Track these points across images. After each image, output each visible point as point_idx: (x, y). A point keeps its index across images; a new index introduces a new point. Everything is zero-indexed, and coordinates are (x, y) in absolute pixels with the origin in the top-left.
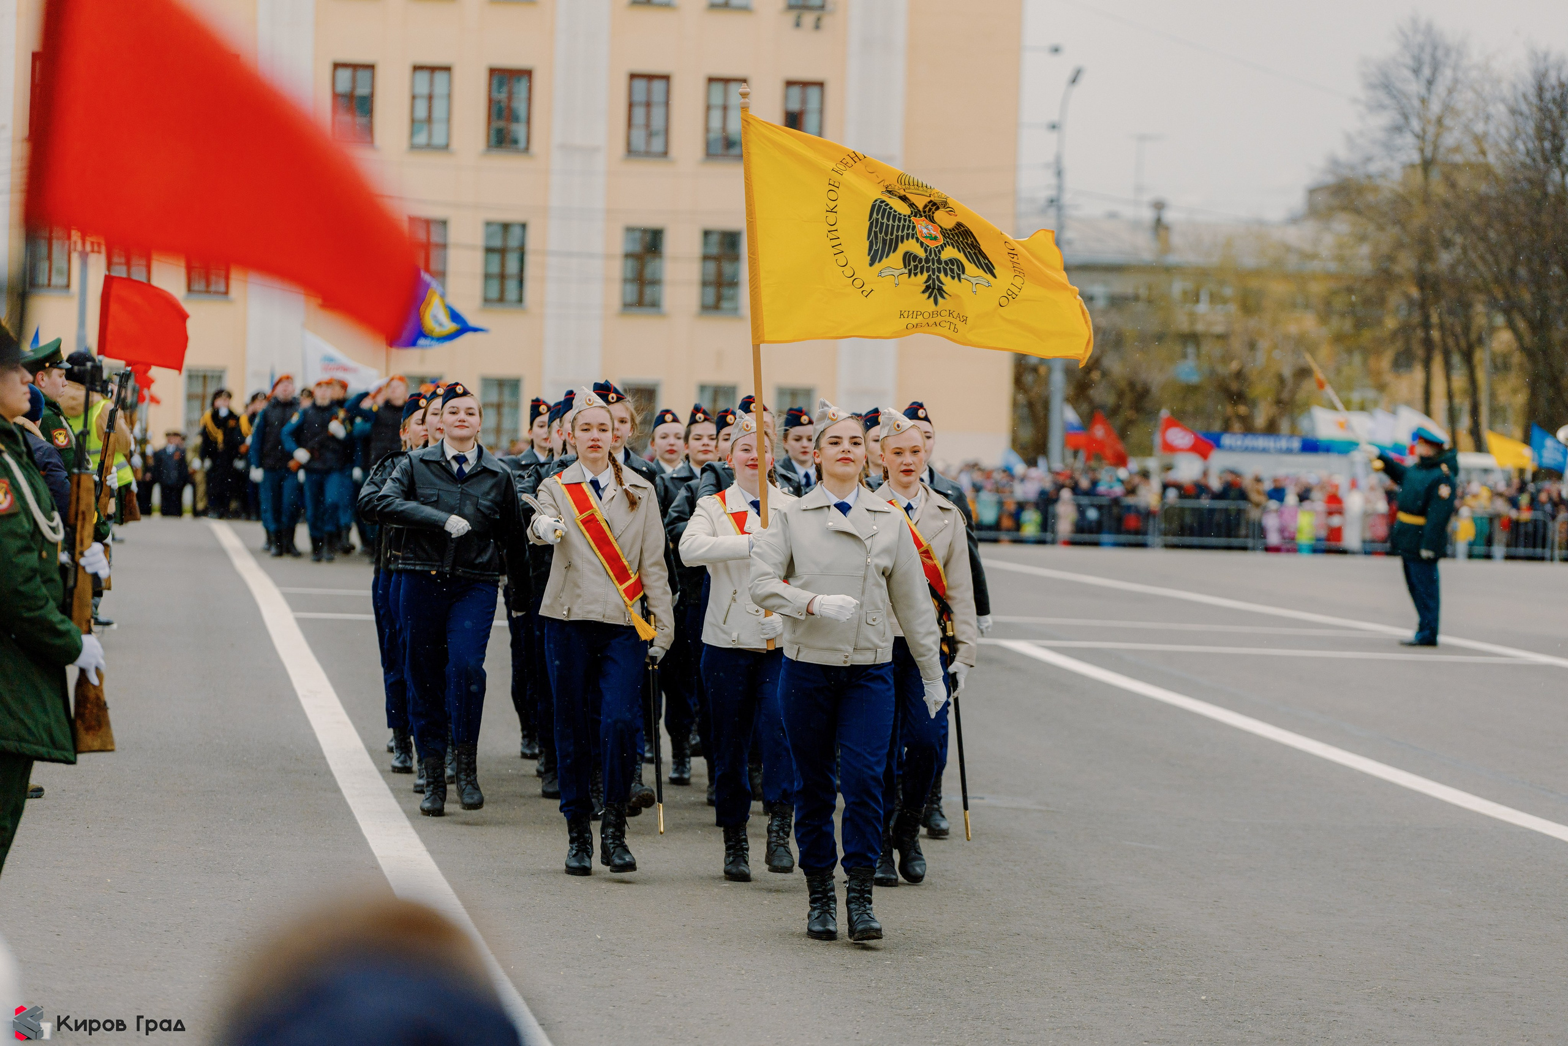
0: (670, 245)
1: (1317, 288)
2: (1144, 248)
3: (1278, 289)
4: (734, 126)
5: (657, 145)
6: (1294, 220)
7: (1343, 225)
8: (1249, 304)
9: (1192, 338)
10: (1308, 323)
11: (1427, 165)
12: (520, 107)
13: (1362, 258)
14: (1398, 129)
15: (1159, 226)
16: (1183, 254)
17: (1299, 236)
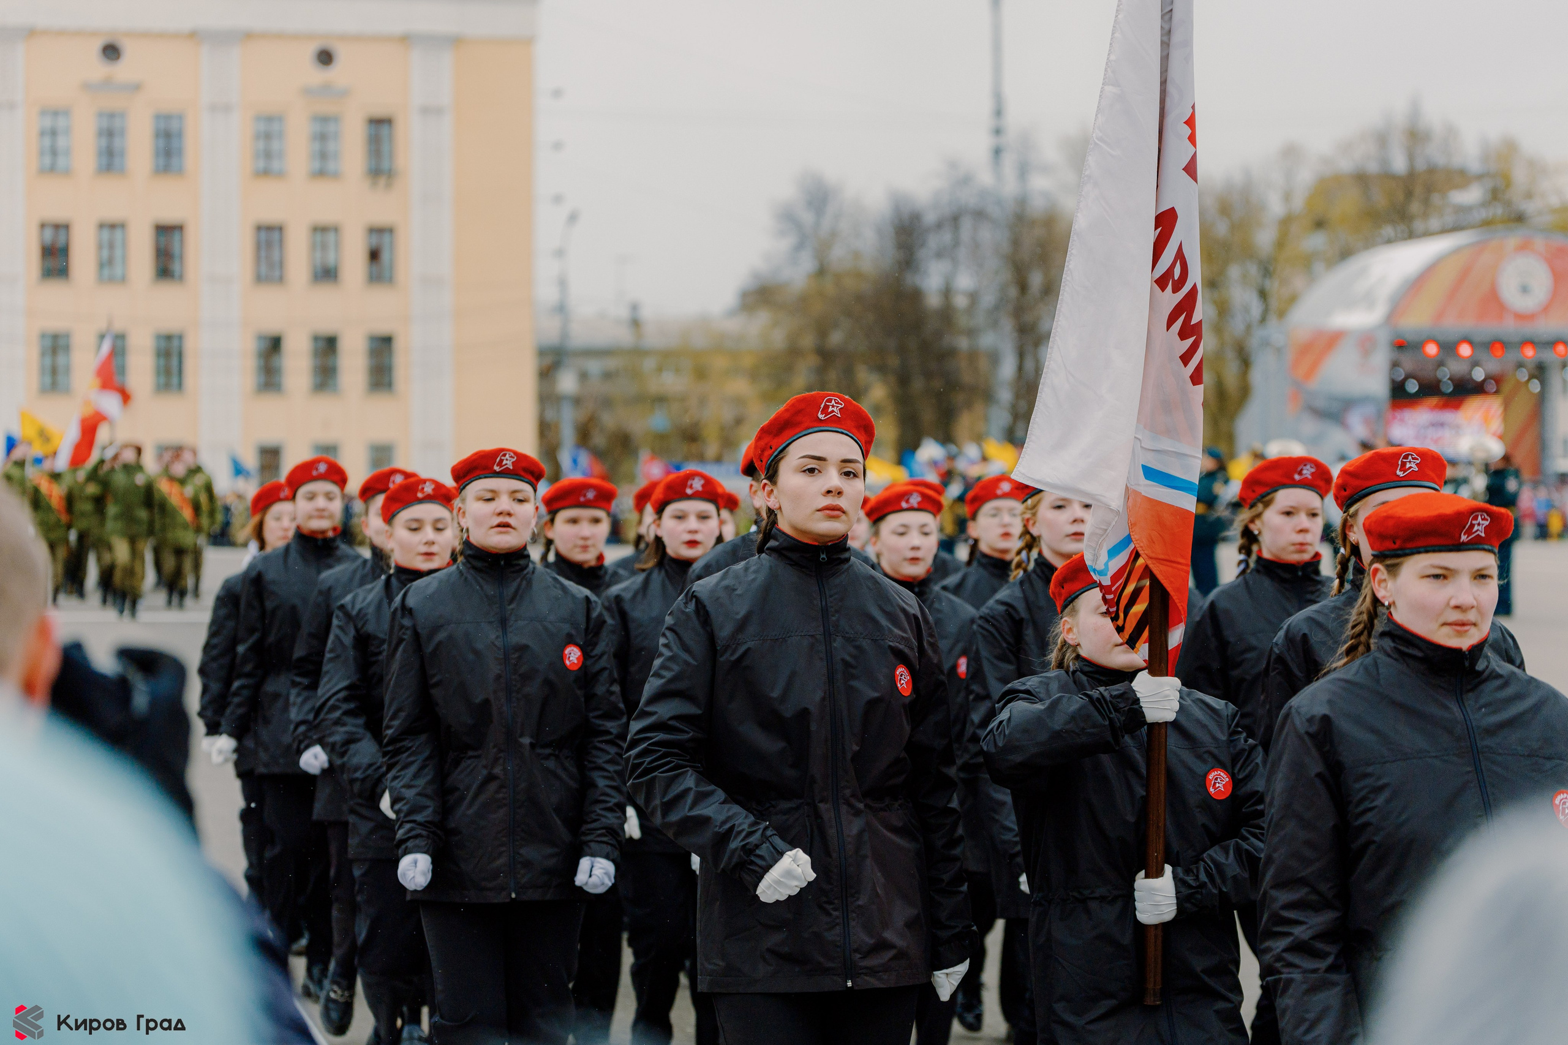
0: (288, 345)
1: (748, 362)
2: (623, 336)
3: (720, 363)
4: (331, 259)
5: (277, 273)
6: (731, 313)
7: (762, 318)
8: (701, 374)
9: (660, 400)
10: (740, 386)
11: (821, 272)
12: (176, 248)
13: (779, 339)
14: (799, 247)
15: (636, 323)
16: (652, 339)
17: (734, 326)
